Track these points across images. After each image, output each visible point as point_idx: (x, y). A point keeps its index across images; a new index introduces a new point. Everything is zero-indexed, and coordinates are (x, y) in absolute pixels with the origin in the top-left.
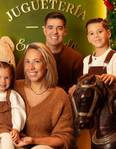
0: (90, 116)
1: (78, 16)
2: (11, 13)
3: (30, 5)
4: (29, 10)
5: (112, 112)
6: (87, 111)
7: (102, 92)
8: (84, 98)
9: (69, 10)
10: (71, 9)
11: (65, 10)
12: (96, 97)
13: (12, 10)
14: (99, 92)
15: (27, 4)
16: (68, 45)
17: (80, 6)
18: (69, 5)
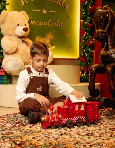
6: (104, 28)
8: (103, 19)
9: (58, 2)
16: (58, 23)
17: (65, 0)
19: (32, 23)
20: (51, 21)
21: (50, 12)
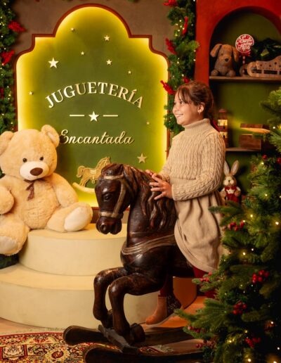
1: (133, 103)
2: (52, 98)
3: (75, 88)
4: (74, 95)
5: (144, 213)
7: (132, 187)
8: (106, 193)
9: (122, 95)
10: (124, 94)
11: (118, 95)
12: (122, 192)
13: (53, 94)
14: (128, 186)
15: (71, 87)
16: (121, 138)
17: (135, 90)
18: (122, 88)
19: (69, 141)
20: (106, 135)
21: (105, 116)
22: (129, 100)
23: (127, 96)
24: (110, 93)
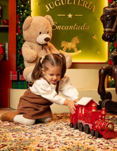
0: (114, 31)
1: (90, 9)
2: (48, 6)
3: (60, 1)
4: (60, 4)
6: (111, 27)
8: (109, 17)
9: (84, 5)
10: (85, 5)
11: (82, 5)
13: (49, 4)
15: (58, 0)
16: (84, 27)
17: (91, 3)
18: (85, 2)
19: (57, 28)
20: (76, 25)
21: (76, 15)
22: (88, 8)
23: (87, 5)
24: (79, 4)
